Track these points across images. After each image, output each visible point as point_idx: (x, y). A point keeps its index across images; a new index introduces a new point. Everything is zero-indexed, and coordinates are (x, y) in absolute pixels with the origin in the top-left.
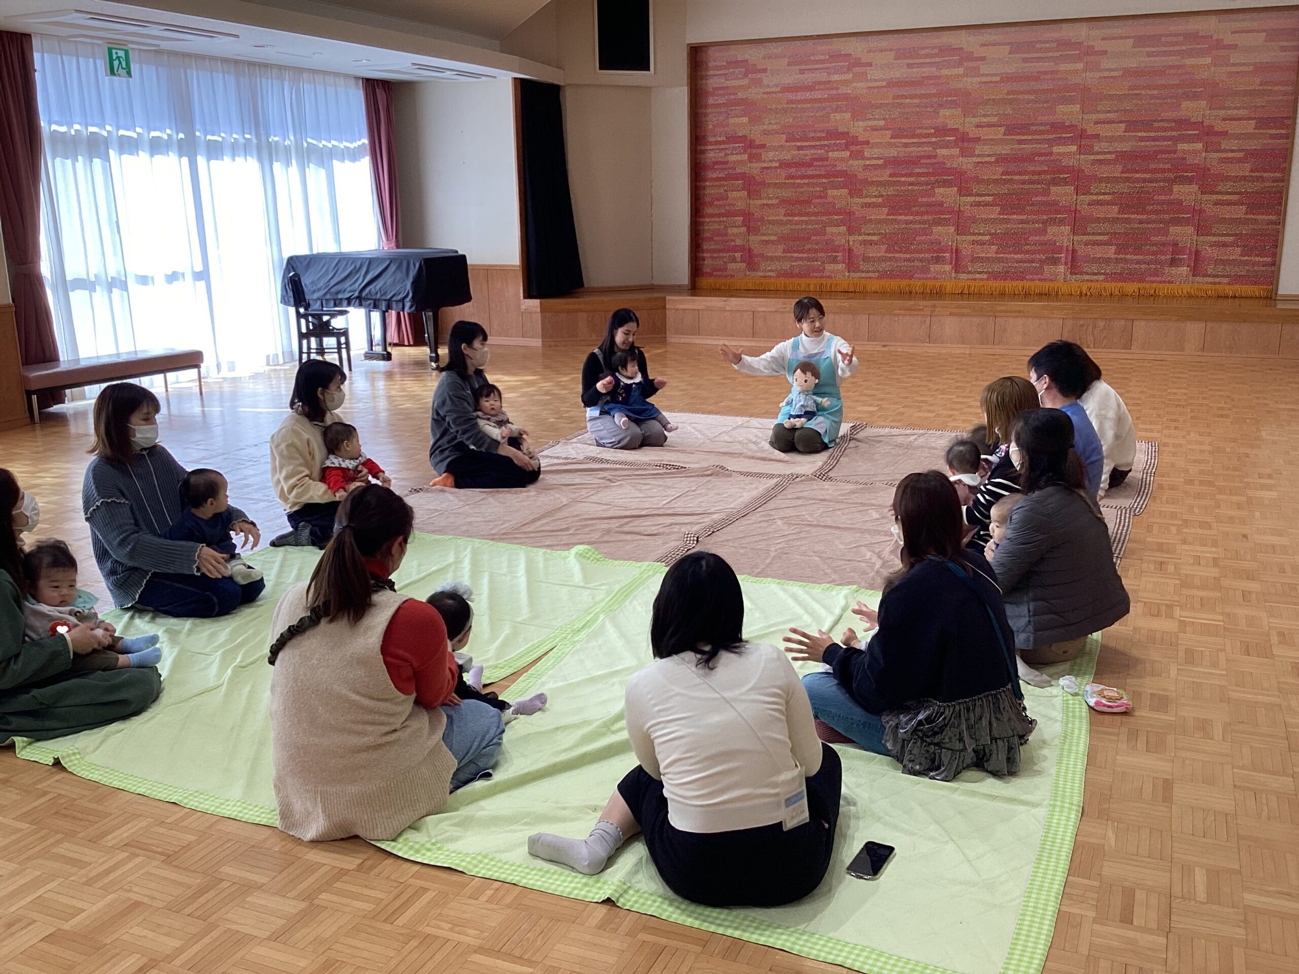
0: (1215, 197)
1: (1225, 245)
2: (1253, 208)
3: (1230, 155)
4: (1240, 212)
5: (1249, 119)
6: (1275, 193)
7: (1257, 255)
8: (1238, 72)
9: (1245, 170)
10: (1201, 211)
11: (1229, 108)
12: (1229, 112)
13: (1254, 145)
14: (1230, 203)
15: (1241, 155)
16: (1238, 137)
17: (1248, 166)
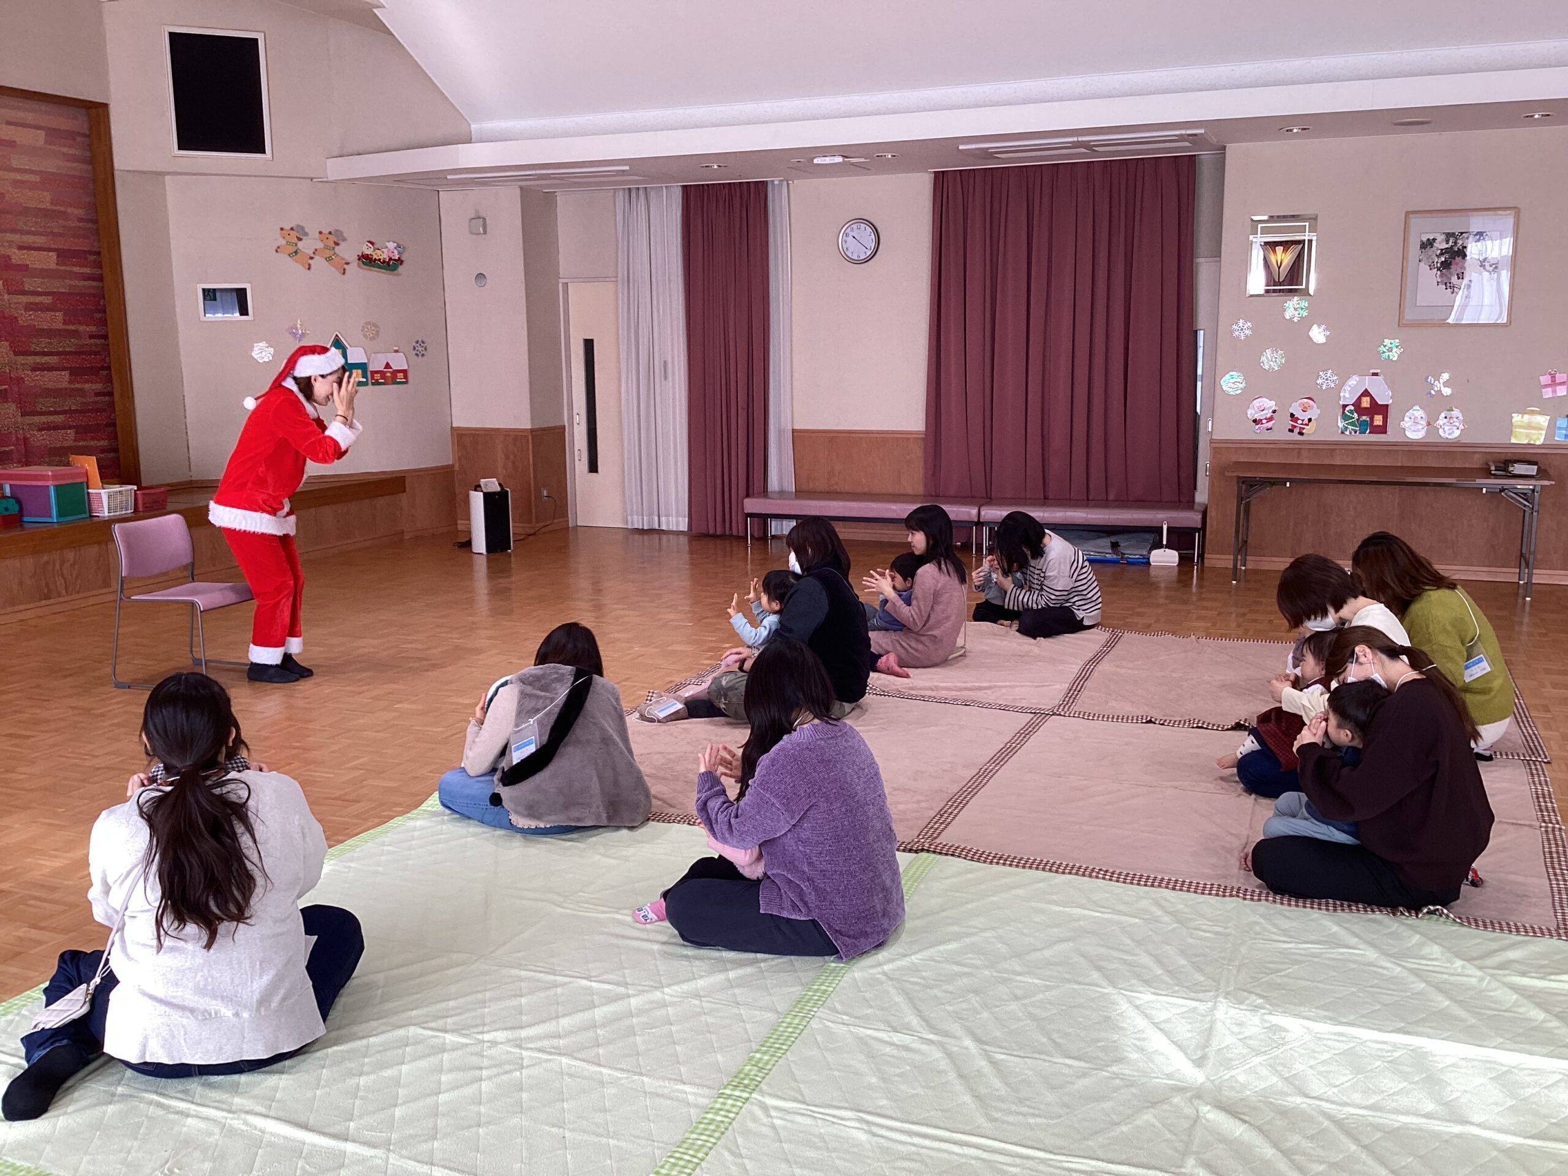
0: (31, 359)
1: (56, 428)
2: (76, 373)
3: (39, 299)
4: (61, 379)
5: (50, 250)
6: (96, 353)
7: (93, 439)
8: (23, 182)
9: (56, 320)
10: (20, 380)
11: (22, 232)
12: (25, 238)
13: (61, 286)
14: (51, 369)
15: (47, 300)
16: (44, 273)
17: (59, 315)
